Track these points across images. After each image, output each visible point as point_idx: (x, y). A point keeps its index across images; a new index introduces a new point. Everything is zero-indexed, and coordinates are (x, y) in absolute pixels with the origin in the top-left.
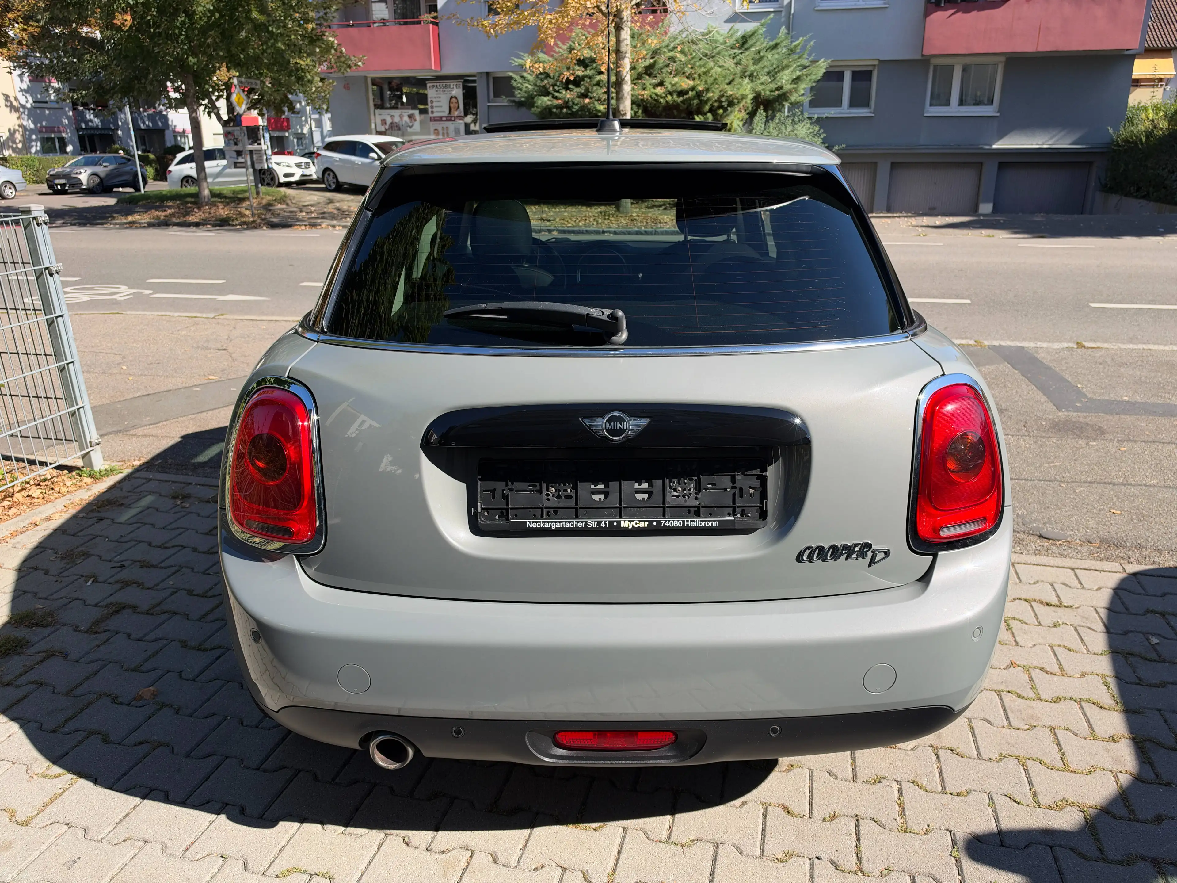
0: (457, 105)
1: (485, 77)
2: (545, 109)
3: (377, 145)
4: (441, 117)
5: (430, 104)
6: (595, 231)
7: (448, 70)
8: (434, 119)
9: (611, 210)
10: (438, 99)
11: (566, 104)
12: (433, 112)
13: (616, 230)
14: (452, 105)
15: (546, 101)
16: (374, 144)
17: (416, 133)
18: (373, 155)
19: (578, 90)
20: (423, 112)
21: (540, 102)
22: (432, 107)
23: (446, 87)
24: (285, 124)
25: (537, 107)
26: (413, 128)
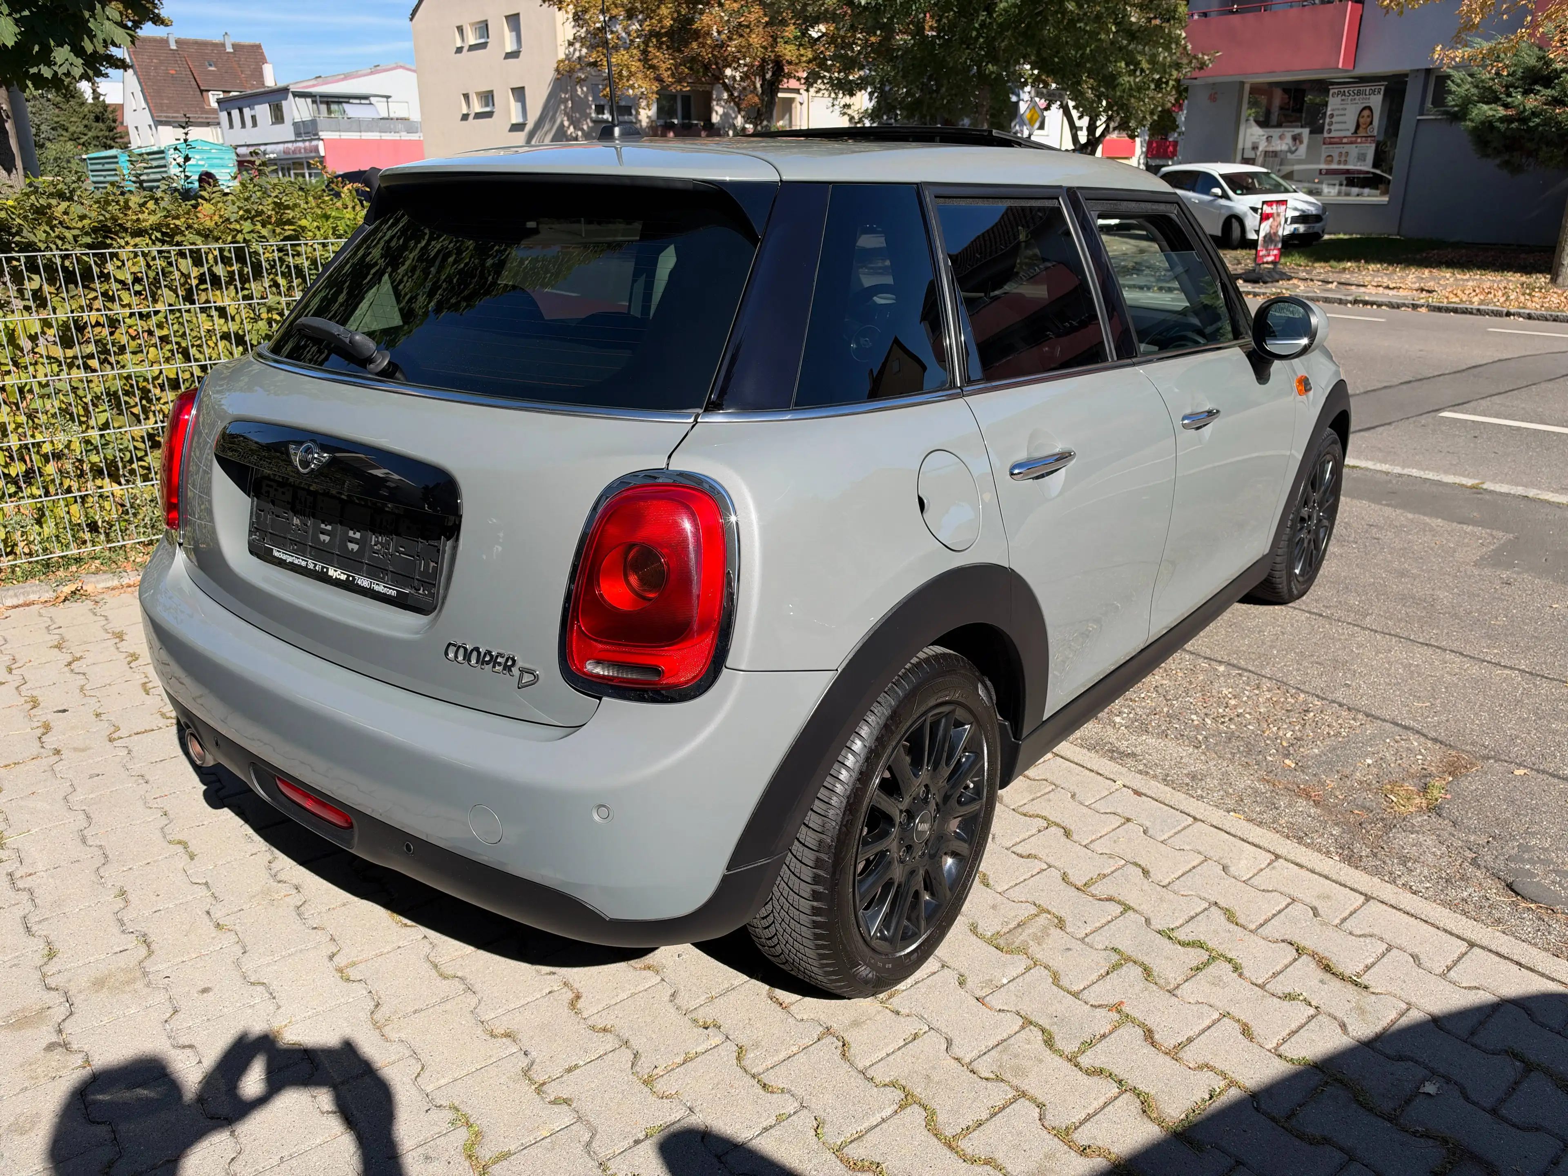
0: (1369, 120)
1: (1422, 76)
2: (1483, 123)
3: (1225, 177)
4: (1341, 138)
5: (1327, 120)
6: (1493, 311)
7: (1365, 68)
8: (1331, 142)
9: (1542, 279)
10: (1342, 112)
11: (1522, 118)
12: (1330, 131)
13: (1532, 312)
14: (1361, 120)
15: (1486, 110)
16: (1221, 175)
17: (1300, 162)
18: (1218, 191)
19: (1549, 92)
20: (1317, 130)
21: (1476, 111)
22: (1331, 124)
23: (1359, 93)
24: (1171, 148)
25: (1472, 120)
26: (1297, 153)
